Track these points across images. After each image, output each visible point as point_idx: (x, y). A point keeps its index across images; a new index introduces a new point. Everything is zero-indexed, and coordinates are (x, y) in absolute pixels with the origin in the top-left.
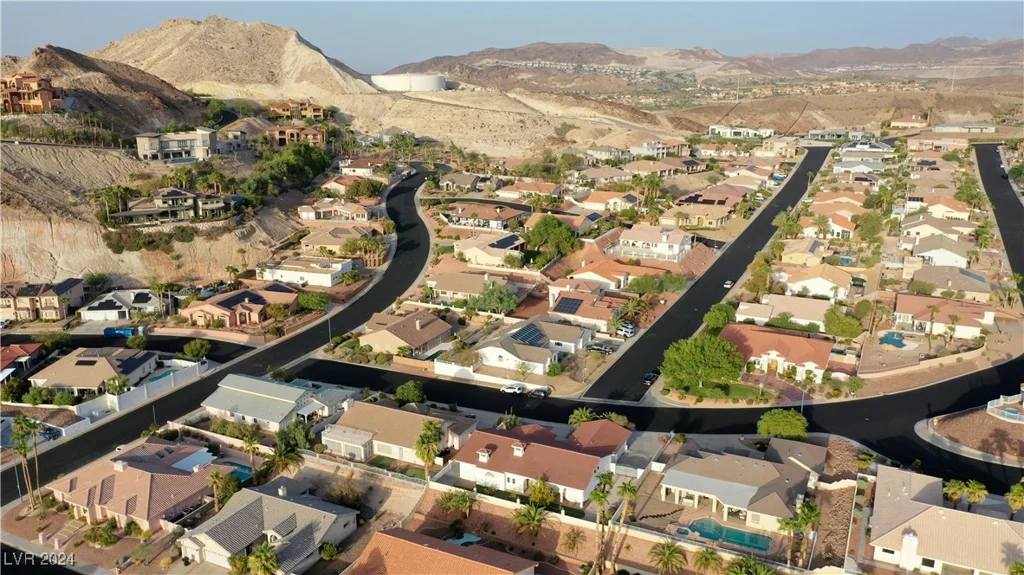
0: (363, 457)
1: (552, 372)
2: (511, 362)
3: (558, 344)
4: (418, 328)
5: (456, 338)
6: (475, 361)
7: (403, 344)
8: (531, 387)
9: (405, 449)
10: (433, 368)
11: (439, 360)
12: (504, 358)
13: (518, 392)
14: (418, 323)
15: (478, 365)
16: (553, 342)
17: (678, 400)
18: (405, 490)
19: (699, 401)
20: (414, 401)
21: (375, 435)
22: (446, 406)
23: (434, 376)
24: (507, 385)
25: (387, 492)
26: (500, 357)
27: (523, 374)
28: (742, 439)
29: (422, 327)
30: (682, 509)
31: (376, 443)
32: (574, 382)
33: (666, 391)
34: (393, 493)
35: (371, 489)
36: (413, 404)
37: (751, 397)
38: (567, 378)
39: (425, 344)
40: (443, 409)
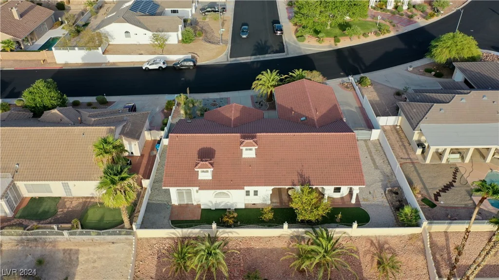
0: (7, 211)
1: (186, 40)
2: (142, 36)
3: (174, 12)
4: (16, 17)
5: (62, 23)
6: (99, 41)
7: (7, 37)
8: (174, 58)
9: (71, 183)
10: (53, 57)
11: (57, 48)
12: (132, 34)
13: (164, 66)
14: (14, 11)
15: (104, 46)
16: (168, 10)
17: (317, 44)
18: (98, 249)
19: (337, 40)
20: (54, 107)
21: (15, 174)
22: (92, 99)
23: (57, 67)
24: (146, 61)
25: (71, 258)
26: (127, 32)
27: (160, 46)
28: (411, 69)
29: (21, 16)
30: (457, 170)
31: (21, 185)
32: (213, 46)
33: (300, 37)
34: (82, 258)
35: (40, 262)
36: (55, 111)
37: (374, 30)
38: (203, 43)
39: (32, 34)
40: (89, 105)
